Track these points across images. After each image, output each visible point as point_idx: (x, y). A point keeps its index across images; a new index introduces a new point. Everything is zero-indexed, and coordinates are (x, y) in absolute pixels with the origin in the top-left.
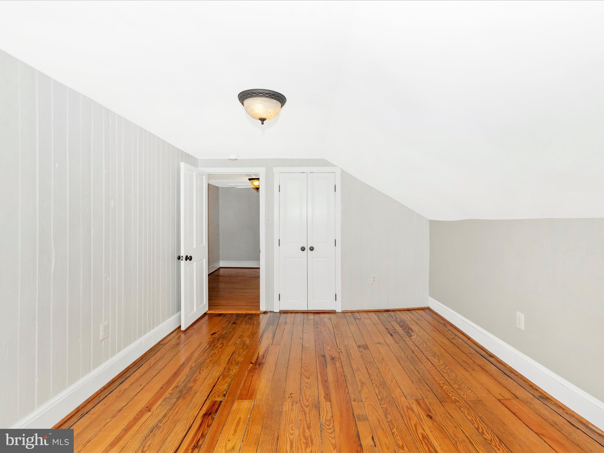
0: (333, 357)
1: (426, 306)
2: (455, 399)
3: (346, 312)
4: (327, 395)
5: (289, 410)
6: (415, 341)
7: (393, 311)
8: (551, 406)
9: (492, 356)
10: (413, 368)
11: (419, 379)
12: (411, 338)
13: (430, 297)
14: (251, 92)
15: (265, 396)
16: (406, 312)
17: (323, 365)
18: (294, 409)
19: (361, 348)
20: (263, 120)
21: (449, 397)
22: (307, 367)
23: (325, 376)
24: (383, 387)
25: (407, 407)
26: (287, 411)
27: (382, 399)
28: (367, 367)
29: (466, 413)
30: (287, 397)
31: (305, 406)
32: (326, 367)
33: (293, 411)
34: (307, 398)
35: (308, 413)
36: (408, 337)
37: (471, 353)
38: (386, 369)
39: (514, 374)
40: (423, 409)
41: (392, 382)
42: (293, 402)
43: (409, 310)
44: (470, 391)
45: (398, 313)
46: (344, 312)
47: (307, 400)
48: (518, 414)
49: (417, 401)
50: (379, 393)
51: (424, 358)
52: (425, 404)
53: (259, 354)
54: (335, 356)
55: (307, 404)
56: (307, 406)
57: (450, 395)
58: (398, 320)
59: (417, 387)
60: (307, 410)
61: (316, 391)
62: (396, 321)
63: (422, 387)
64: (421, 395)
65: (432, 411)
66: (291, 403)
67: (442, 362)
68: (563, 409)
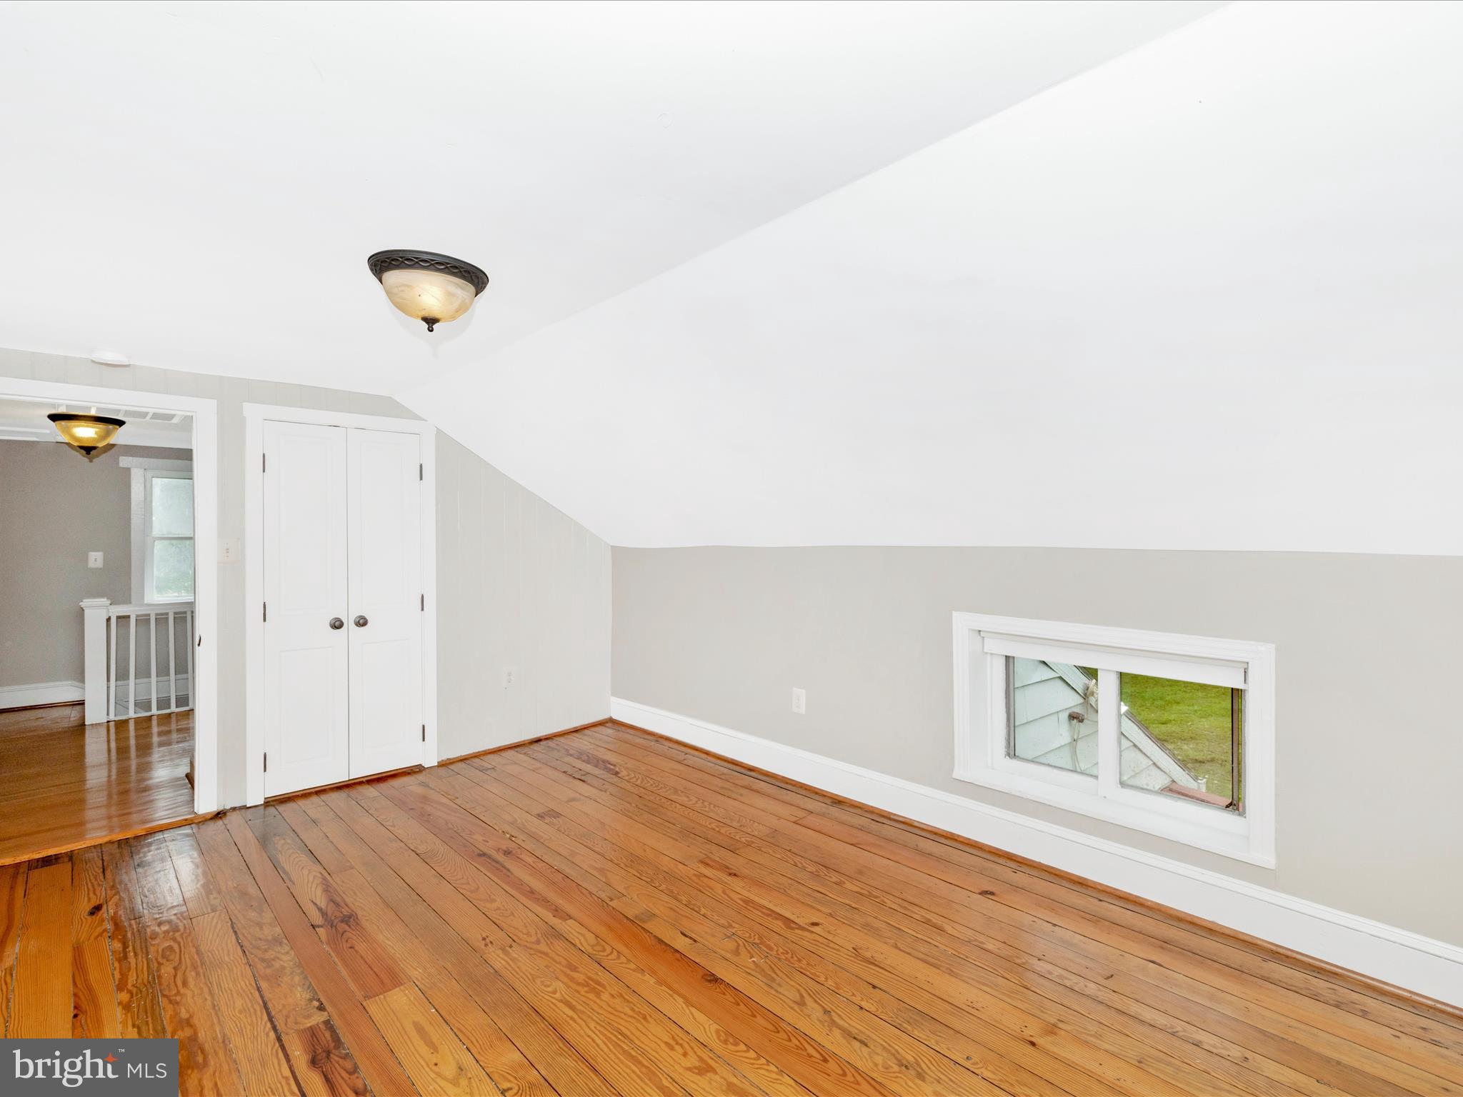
0: (506, 849)
1: (606, 716)
2: (746, 840)
3: (448, 762)
4: (557, 911)
5: (508, 963)
6: (631, 779)
7: (547, 738)
8: (847, 809)
9: (752, 769)
10: (660, 821)
11: (680, 832)
12: (619, 775)
13: (614, 698)
14: (401, 255)
15: (428, 966)
16: (575, 734)
17: (498, 869)
18: (517, 956)
19: (546, 818)
20: (431, 322)
21: (737, 840)
22: (468, 884)
23: (522, 884)
24: (638, 863)
25: (695, 875)
26: (507, 966)
27: (652, 880)
28: (585, 844)
29: (771, 852)
30: (483, 947)
31: (533, 943)
32: (508, 870)
33: (518, 960)
34: (525, 931)
35: (549, 951)
36: (614, 776)
37: (723, 774)
38: (619, 836)
39: (791, 784)
40: (718, 869)
41: (645, 851)
42: (503, 949)
43: (576, 731)
44: (756, 824)
45: (561, 739)
46: (442, 765)
47: (528, 934)
48: (823, 831)
49: (702, 862)
50: (640, 874)
51: (663, 800)
52: (714, 861)
53: (315, 904)
54: (507, 848)
55: (533, 939)
56: (538, 942)
57: (737, 838)
58: (571, 752)
59: (687, 845)
60: (543, 947)
61: (529, 914)
62: (571, 755)
63: (694, 842)
64: (700, 852)
65: (731, 866)
66: (499, 952)
67: (694, 800)
68: (860, 808)
